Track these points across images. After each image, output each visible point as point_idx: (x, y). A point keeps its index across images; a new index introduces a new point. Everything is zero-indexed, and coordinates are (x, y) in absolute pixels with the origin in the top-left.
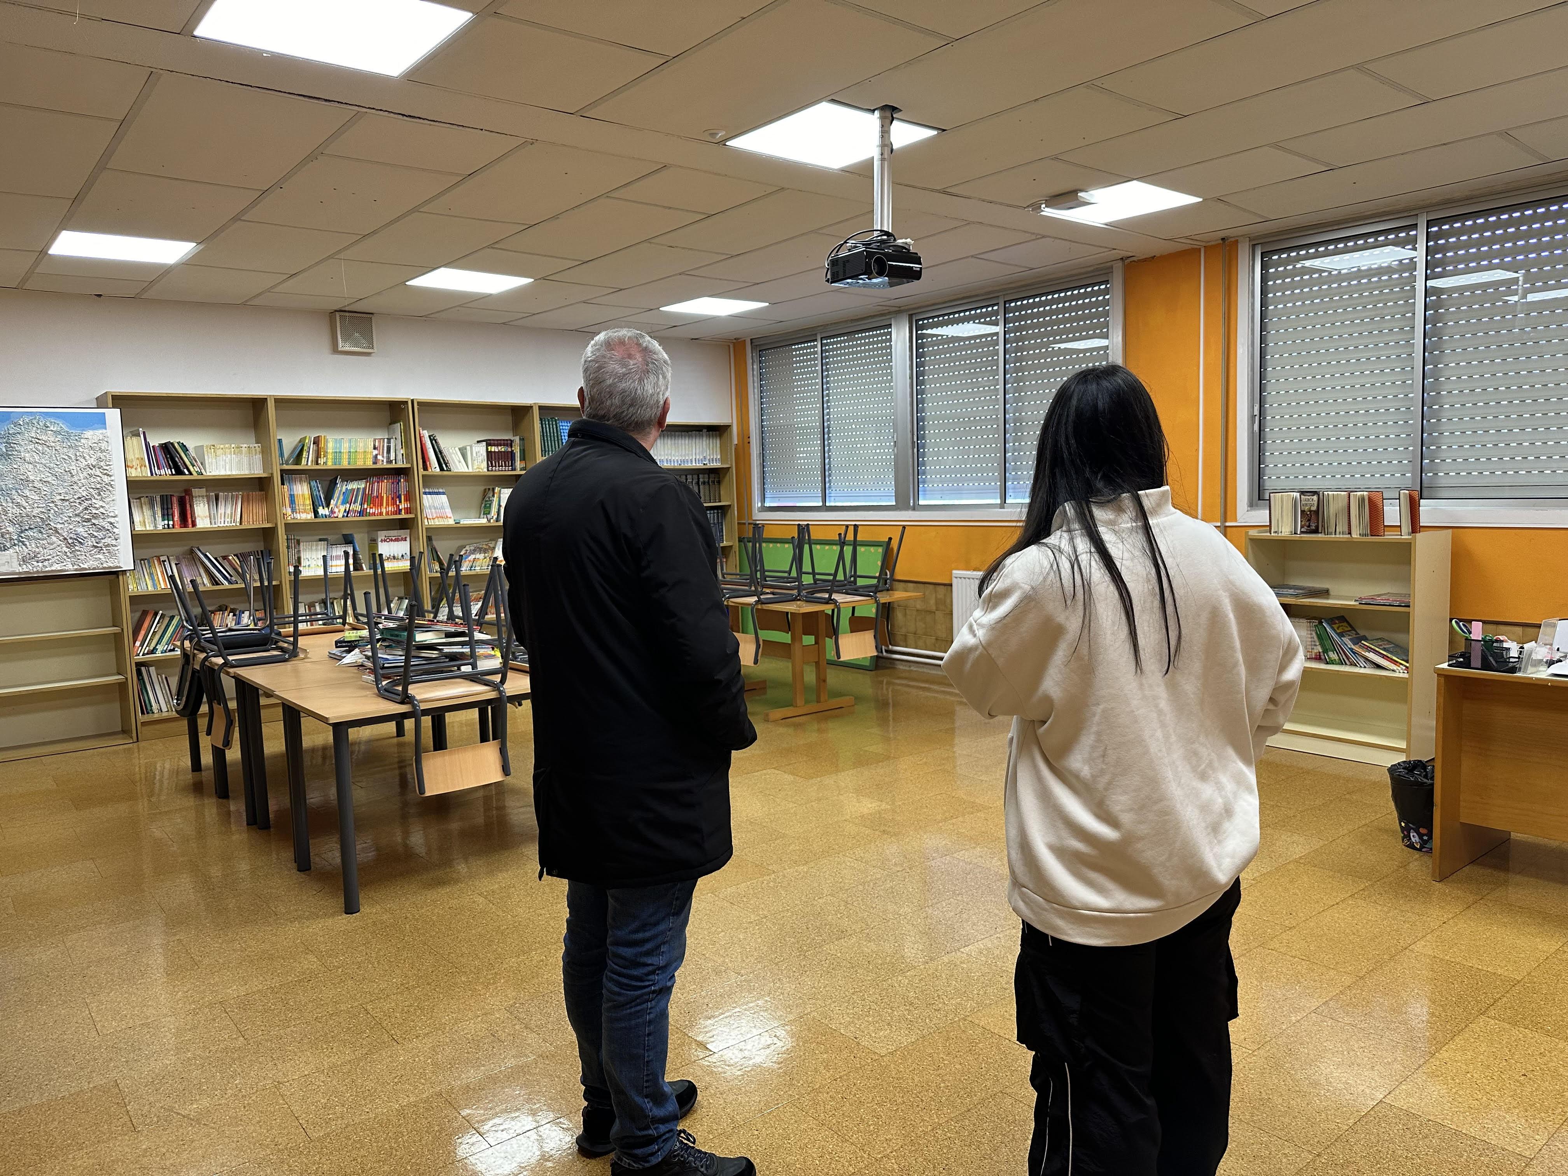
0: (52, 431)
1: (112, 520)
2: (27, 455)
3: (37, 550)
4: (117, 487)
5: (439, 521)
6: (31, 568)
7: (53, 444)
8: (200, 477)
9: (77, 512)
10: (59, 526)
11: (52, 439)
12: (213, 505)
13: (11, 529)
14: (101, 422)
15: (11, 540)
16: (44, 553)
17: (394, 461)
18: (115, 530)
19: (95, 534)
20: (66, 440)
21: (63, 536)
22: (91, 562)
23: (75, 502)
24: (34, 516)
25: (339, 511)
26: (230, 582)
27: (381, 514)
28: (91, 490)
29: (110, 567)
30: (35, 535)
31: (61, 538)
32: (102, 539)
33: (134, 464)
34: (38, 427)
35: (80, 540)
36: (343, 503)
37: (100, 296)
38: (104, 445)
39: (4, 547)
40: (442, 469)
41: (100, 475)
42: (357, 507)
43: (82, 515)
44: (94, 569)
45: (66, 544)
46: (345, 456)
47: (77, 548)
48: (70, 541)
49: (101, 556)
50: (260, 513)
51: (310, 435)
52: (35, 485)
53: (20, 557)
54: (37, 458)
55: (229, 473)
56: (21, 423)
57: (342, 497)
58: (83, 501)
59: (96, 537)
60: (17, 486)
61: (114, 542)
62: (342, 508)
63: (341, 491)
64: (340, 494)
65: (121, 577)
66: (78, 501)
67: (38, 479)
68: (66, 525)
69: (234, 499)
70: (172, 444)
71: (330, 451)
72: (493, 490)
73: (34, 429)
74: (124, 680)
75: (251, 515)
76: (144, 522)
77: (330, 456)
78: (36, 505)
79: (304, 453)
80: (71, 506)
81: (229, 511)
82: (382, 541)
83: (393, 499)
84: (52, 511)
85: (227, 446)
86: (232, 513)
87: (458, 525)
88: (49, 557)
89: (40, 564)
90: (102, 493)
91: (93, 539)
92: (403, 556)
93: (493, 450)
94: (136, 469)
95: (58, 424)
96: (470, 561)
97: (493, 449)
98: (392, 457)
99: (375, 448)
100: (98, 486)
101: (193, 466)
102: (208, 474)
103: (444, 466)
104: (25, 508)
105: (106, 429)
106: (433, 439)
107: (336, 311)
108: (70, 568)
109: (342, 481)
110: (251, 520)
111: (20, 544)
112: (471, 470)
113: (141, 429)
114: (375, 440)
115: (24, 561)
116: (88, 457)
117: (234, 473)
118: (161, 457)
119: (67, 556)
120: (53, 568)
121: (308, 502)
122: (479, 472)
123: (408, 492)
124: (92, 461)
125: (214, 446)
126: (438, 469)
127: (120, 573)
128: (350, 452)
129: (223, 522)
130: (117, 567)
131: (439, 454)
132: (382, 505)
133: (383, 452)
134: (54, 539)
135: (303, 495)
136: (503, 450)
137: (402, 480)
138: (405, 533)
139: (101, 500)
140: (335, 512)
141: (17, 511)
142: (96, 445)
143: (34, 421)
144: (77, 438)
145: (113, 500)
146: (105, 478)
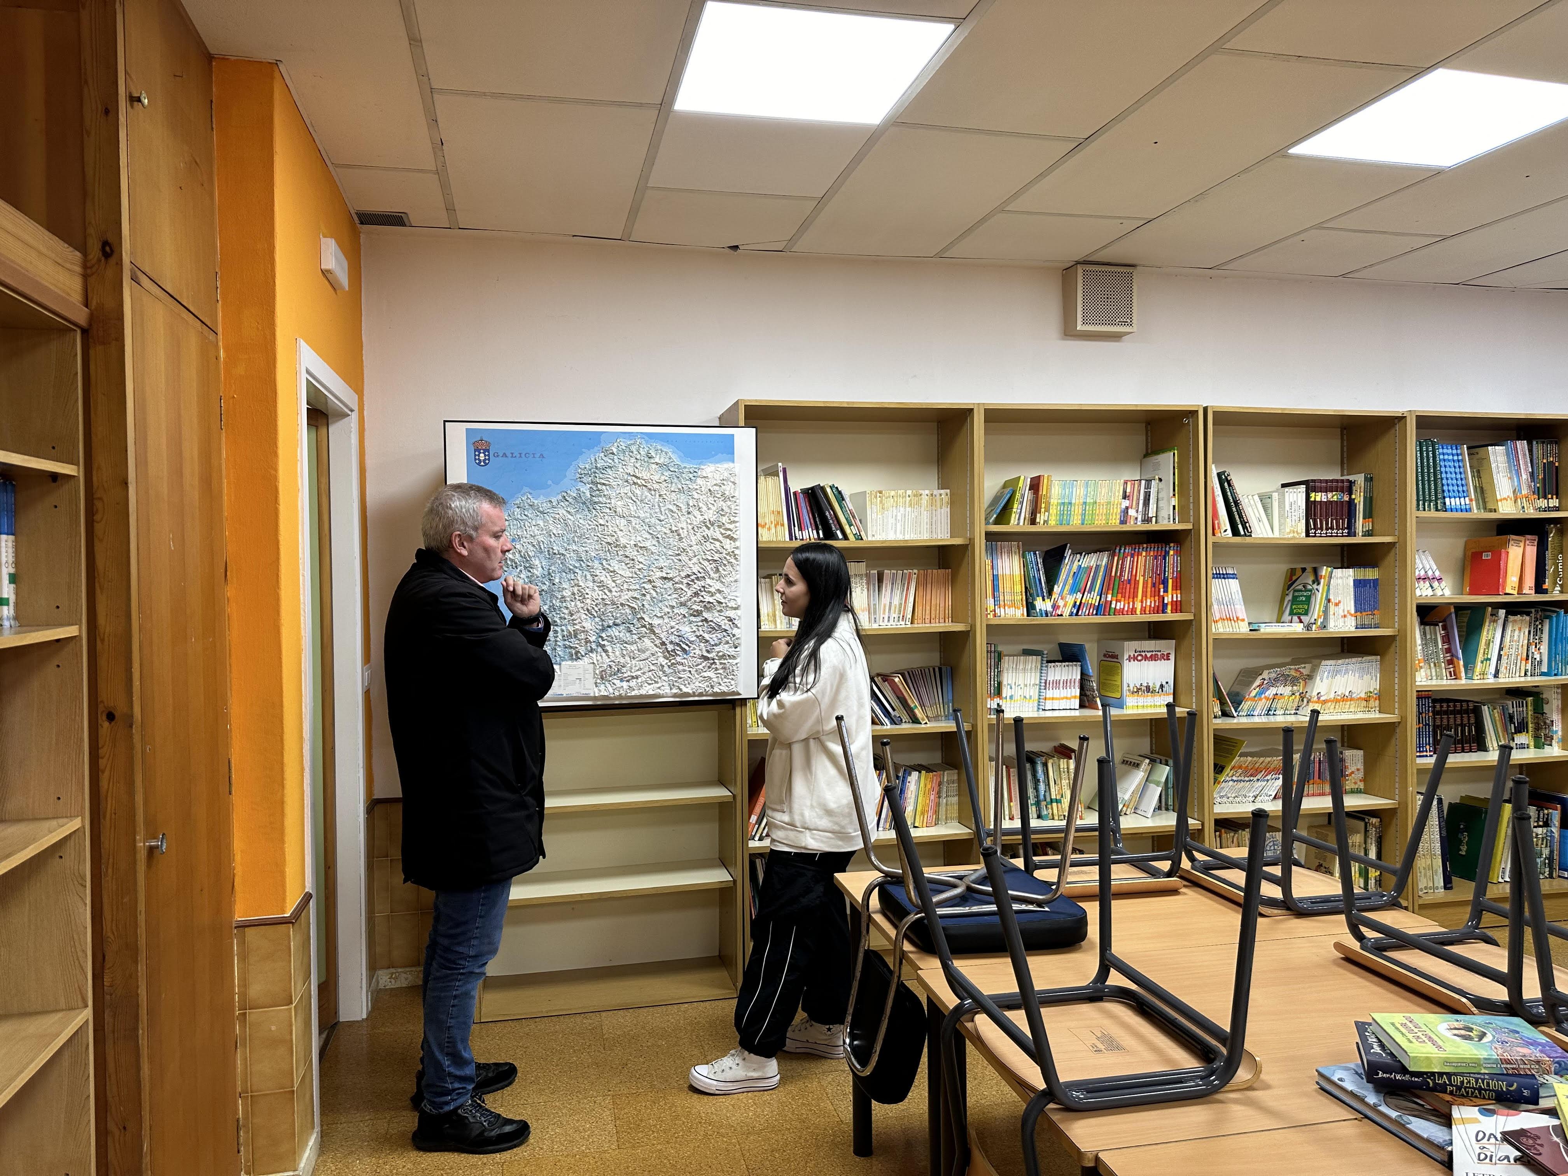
0: (657, 464)
1: (731, 614)
2: (619, 503)
3: (622, 660)
4: (742, 558)
5: (1224, 627)
6: (611, 691)
7: (656, 486)
8: (860, 544)
9: (682, 600)
10: (656, 622)
11: (656, 478)
12: (874, 591)
13: (588, 625)
14: (727, 449)
15: (586, 642)
16: (633, 666)
17: (1154, 519)
18: (735, 631)
19: (707, 636)
20: (676, 480)
21: (660, 638)
22: (697, 684)
23: (682, 583)
24: (622, 605)
25: (1065, 606)
26: (893, 722)
27: (1133, 611)
28: (706, 563)
29: (724, 693)
30: (621, 635)
31: (658, 642)
32: (716, 645)
33: (767, 521)
34: (638, 457)
35: (684, 646)
36: (1073, 591)
37: (736, 248)
38: (728, 489)
39: (577, 653)
40: (1236, 532)
41: (721, 538)
42: (1093, 598)
43: (689, 604)
44: (701, 694)
45: (663, 653)
46: (1077, 511)
47: (678, 659)
48: (670, 647)
49: (711, 674)
50: (942, 605)
51: (1026, 475)
52: (627, 554)
53: (597, 672)
54: (633, 508)
55: (900, 537)
56: (615, 450)
57: (1070, 581)
58: (693, 581)
59: (707, 641)
60: (602, 555)
61: (732, 651)
62: (1070, 600)
63: (1070, 570)
64: (1068, 575)
65: (738, 710)
66: (685, 581)
67: (632, 543)
68: (666, 620)
69: (906, 581)
70: (823, 489)
71: (1054, 501)
72: (1315, 571)
73: (633, 460)
74: (732, 884)
75: (928, 608)
76: (774, 616)
77: (1053, 511)
78: (626, 586)
79: (1015, 506)
80: (676, 590)
81: (896, 601)
82: (1129, 659)
83: (1154, 585)
84: (648, 597)
85: (900, 492)
86: (901, 604)
87: (1254, 635)
88: (639, 673)
89: (625, 684)
90: (721, 569)
91: (702, 645)
92: (1162, 686)
93: (1318, 499)
94: (769, 529)
95: (666, 453)
96: (1267, 699)
97: (1318, 497)
98: (1152, 513)
99: (1125, 497)
100: (716, 557)
101: (850, 525)
102: (870, 539)
103: (1240, 527)
104: (610, 591)
105: (733, 462)
106: (1224, 481)
107: (1078, 263)
108: (665, 691)
109: (1074, 553)
110: (928, 617)
111: (600, 649)
112: (1277, 534)
113: (780, 464)
114: (1126, 483)
115: (603, 677)
116: (704, 508)
117: (907, 537)
118: (805, 511)
119: (664, 672)
120: (643, 692)
121: (1019, 588)
122: (1294, 538)
123: (1180, 573)
124: (710, 515)
125: (881, 492)
126: (1229, 532)
127: (738, 703)
128: (1085, 503)
129: (886, 619)
130: (734, 693)
131: (1233, 507)
132: (1135, 595)
133: (1138, 504)
134: (647, 642)
135: (1012, 576)
136: (1335, 498)
137: (1171, 552)
138: (1167, 646)
139: (719, 580)
140: (1059, 607)
141: (598, 594)
142: (717, 488)
143: (634, 448)
144: (691, 476)
145: (736, 581)
146: (727, 544)
